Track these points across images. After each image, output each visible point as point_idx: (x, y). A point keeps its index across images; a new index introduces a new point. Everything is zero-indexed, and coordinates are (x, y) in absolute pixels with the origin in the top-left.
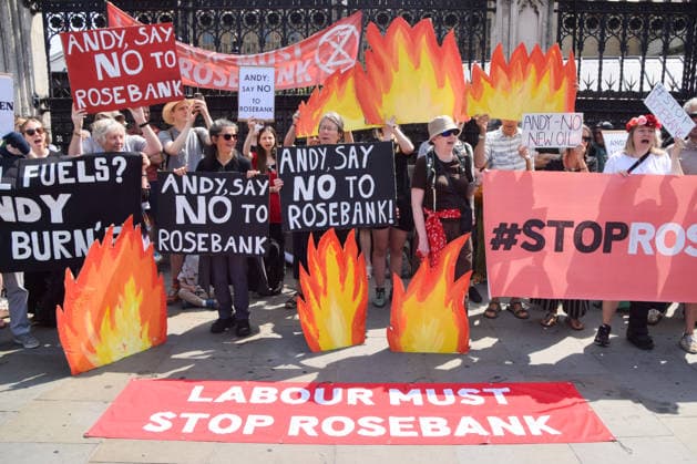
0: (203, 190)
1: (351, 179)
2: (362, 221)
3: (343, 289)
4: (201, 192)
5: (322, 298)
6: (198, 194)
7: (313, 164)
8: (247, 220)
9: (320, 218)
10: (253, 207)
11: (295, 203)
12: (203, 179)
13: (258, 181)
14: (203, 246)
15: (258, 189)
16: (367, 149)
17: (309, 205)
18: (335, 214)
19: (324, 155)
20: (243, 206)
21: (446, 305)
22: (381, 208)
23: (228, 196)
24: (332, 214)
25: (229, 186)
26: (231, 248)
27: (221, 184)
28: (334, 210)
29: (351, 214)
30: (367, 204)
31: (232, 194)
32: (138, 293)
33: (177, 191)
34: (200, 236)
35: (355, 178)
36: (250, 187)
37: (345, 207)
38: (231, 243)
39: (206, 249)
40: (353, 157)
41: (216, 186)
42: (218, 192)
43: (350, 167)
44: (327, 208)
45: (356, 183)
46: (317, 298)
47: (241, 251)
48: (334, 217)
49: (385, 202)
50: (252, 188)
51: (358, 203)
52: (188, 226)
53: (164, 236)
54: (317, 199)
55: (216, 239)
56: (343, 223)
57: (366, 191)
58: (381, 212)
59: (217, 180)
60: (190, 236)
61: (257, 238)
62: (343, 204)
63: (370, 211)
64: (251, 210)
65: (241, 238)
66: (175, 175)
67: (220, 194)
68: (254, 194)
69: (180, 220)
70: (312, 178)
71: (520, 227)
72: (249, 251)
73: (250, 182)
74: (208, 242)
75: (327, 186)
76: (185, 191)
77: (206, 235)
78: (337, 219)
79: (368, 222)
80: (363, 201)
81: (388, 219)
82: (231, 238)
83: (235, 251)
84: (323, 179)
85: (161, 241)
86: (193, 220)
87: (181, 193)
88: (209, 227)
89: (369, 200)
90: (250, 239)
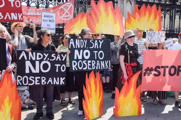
0: (38, 58)
1: (95, 52)
2: (99, 68)
3: (96, 95)
4: (37, 59)
5: (90, 98)
6: (36, 60)
7: (82, 46)
8: (57, 71)
9: (84, 66)
10: (59, 65)
11: (75, 60)
12: (38, 54)
13: (62, 55)
14: (38, 82)
15: (62, 58)
16: (101, 41)
17: (80, 61)
18: (90, 65)
19: (86, 42)
20: (56, 65)
21: (134, 98)
22: (106, 64)
23: (49, 61)
24: (89, 65)
25: (50, 57)
26: (50, 82)
27: (46, 56)
28: (90, 63)
29: (96, 65)
30: (101, 62)
31: (51, 60)
32: (9, 104)
33: (26, 58)
34: (36, 78)
35: (97, 52)
36: (59, 57)
37: (94, 63)
38: (50, 80)
39: (39, 84)
40: (96, 44)
41: (44, 57)
42: (45, 59)
43: (95, 48)
44: (87, 63)
45: (97, 54)
46: (89, 99)
47: (54, 83)
48: (89, 66)
49: (108, 61)
50: (59, 58)
51: (98, 61)
52: (31, 74)
53: (19, 78)
54: (83, 59)
55: (43, 79)
56: (93, 69)
57: (101, 57)
58: (106, 65)
59: (45, 54)
60: (32, 78)
61: (61, 78)
62: (93, 61)
63: (103, 64)
64: (59, 66)
65: (55, 78)
66: (25, 52)
67: (46, 60)
68: (60, 60)
69: (27, 71)
70: (81, 51)
71: (154, 69)
72: (58, 83)
73: (59, 55)
74: (40, 80)
75: (87, 54)
76: (30, 59)
77: (39, 78)
78: (91, 67)
79: (102, 68)
80: (100, 60)
81: (109, 67)
82: (50, 78)
83: (52, 84)
84: (85, 51)
85: (18, 81)
86: (33, 71)
87: (28, 60)
88: (41, 74)
89: (102, 60)
90: (58, 78)
